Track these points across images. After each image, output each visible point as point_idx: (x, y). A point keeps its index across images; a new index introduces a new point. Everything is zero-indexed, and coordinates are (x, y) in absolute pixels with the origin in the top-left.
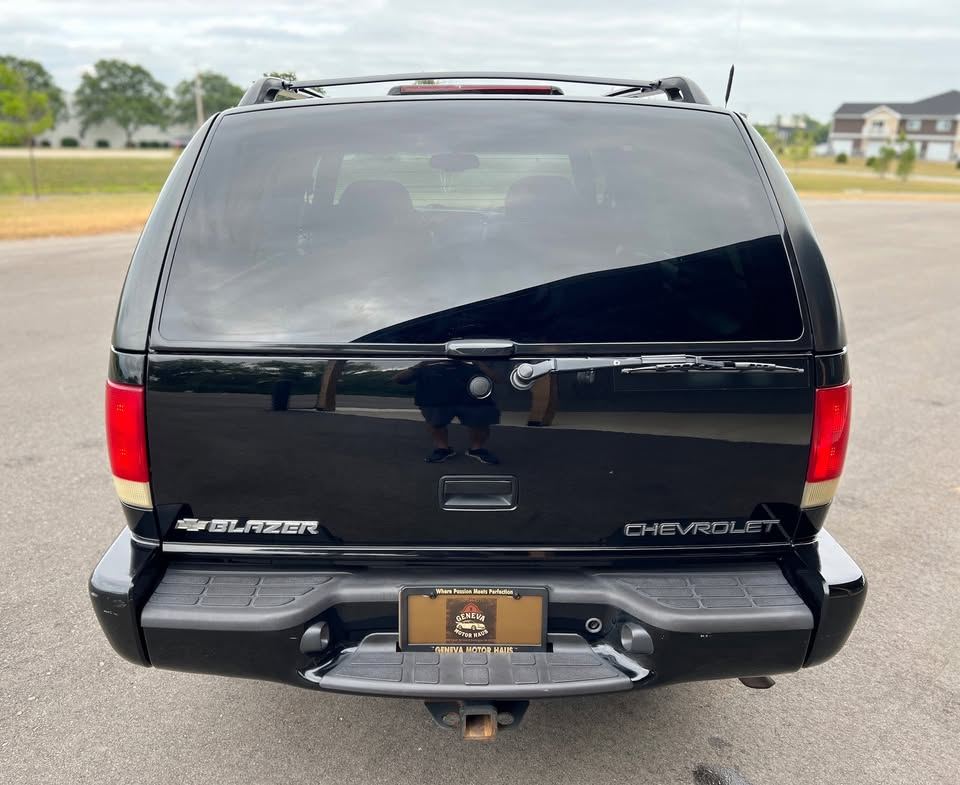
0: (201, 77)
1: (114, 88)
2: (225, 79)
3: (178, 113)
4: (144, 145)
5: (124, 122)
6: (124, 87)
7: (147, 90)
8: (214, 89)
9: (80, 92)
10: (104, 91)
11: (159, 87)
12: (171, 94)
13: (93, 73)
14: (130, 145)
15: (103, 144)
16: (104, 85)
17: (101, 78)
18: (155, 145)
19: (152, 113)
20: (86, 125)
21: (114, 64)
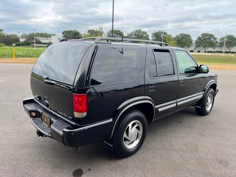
0: (227, 36)
1: (205, 39)
2: (233, 36)
3: (219, 45)
4: (208, 52)
5: (205, 47)
6: (207, 39)
7: (212, 39)
8: (230, 39)
9: (196, 41)
10: (202, 40)
11: (215, 39)
12: (218, 40)
13: (200, 36)
14: (205, 52)
15: (199, 52)
16: (202, 39)
17: (202, 37)
18: (211, 52)
19: (212, 45)
20: (196, 47)
21: (206, 34)
